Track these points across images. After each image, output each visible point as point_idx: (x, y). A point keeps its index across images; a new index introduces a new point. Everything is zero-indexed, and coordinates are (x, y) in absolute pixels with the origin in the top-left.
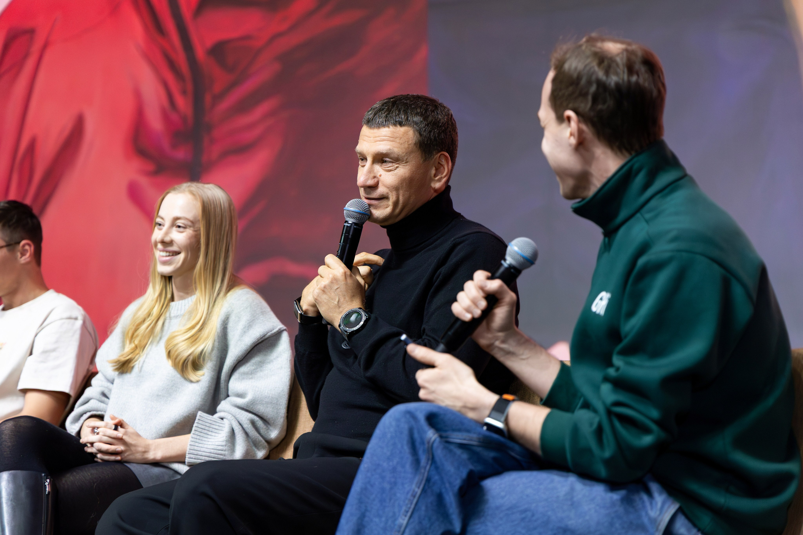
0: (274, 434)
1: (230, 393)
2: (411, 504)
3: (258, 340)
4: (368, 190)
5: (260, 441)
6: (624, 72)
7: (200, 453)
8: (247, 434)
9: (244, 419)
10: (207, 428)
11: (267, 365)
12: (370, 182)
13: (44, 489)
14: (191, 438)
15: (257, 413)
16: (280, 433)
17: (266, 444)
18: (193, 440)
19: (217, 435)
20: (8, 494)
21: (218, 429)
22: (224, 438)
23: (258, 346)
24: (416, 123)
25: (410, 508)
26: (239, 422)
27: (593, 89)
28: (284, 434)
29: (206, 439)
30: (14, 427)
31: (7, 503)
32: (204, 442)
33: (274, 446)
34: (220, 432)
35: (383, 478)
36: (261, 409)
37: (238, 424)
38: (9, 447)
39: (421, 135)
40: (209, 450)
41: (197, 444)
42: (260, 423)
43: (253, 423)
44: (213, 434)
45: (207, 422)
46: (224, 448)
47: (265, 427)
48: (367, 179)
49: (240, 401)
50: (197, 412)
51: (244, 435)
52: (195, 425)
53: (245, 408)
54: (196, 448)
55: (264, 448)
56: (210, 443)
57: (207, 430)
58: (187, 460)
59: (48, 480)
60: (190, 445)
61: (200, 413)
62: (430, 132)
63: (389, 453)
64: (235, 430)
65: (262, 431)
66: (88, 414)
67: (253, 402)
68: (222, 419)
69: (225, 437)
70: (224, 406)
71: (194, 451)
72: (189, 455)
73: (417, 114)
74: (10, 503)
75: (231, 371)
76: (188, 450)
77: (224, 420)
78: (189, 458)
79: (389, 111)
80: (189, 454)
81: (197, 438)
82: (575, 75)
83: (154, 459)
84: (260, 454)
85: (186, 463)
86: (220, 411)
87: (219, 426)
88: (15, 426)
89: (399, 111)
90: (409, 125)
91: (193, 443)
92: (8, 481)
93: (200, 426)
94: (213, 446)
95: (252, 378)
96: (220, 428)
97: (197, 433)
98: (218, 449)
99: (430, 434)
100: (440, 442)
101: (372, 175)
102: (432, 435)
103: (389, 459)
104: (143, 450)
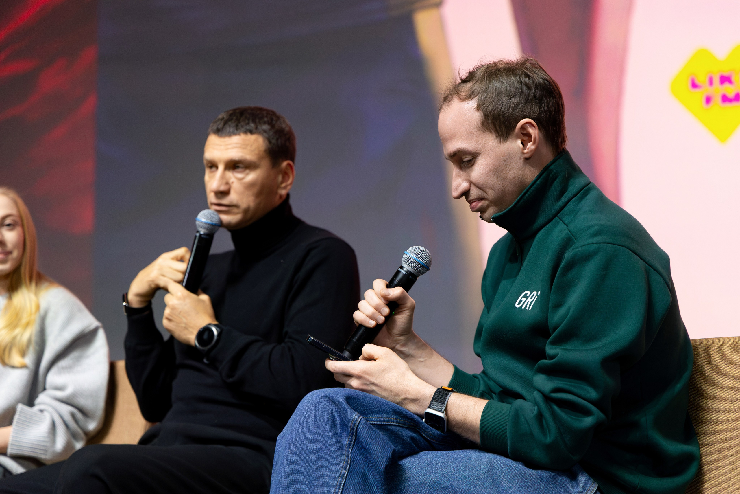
0: (92, 426)
1: (48, 387)
3: (76, 337)
4: (219, 195)
5: (79, 433)
7: (23, 444)
9: (64, 412)
12: (223, 188)
14: (13, 430)
15: (77, 406)
16: (98, 425)
17: (84, 436)
19: (39, 426)
22: (46, 430)
24: (265, 131)
26: (59, 414)
28: (101, 426)
29: (28, 431)
32: (26, 434)
34: (42, 424)
37: (59, 417)
39: (270, 142)
41: (18, 436)
44: (34, 426)
45: (27, 414)
46: (46, 439)
47: (83, 419)
48: (220, 185)
49: (59, 394)
50: (17, 405)
51: (64, 426)
52: (16, 416)
53: (65, 401)
54: (18, 439)
55: (82, 440)
56: (32, 434)
57: (28, 422)
58: (9, 452)
60: (12, 436)
61: (20, 406)
62: (278, 139)
63: (311, 438)
64: (55, 422)
65: (81, 424)
68: (42, 411)
69: (47, 428)
71: (16, 442)
73: (265, 123)
75: (49, 366)
76: (10, 441)
77: (45, 412)
78: (10, 449)
79: (238, 121)
80: (11, 445)
81: (19, 429)
84: (79, 446)
87: (39, 418)
89: (249, 120)
90: (259, 133)
91: (14, 435)
93: (21, 418)
94: (35, 437)
95: (70, 372)
96: (41, 420)
97: (18, 424)
99: (355, 417)
100: (365, 423)
101: (224, 182)
102: (357, 417)
103: (312, 443)
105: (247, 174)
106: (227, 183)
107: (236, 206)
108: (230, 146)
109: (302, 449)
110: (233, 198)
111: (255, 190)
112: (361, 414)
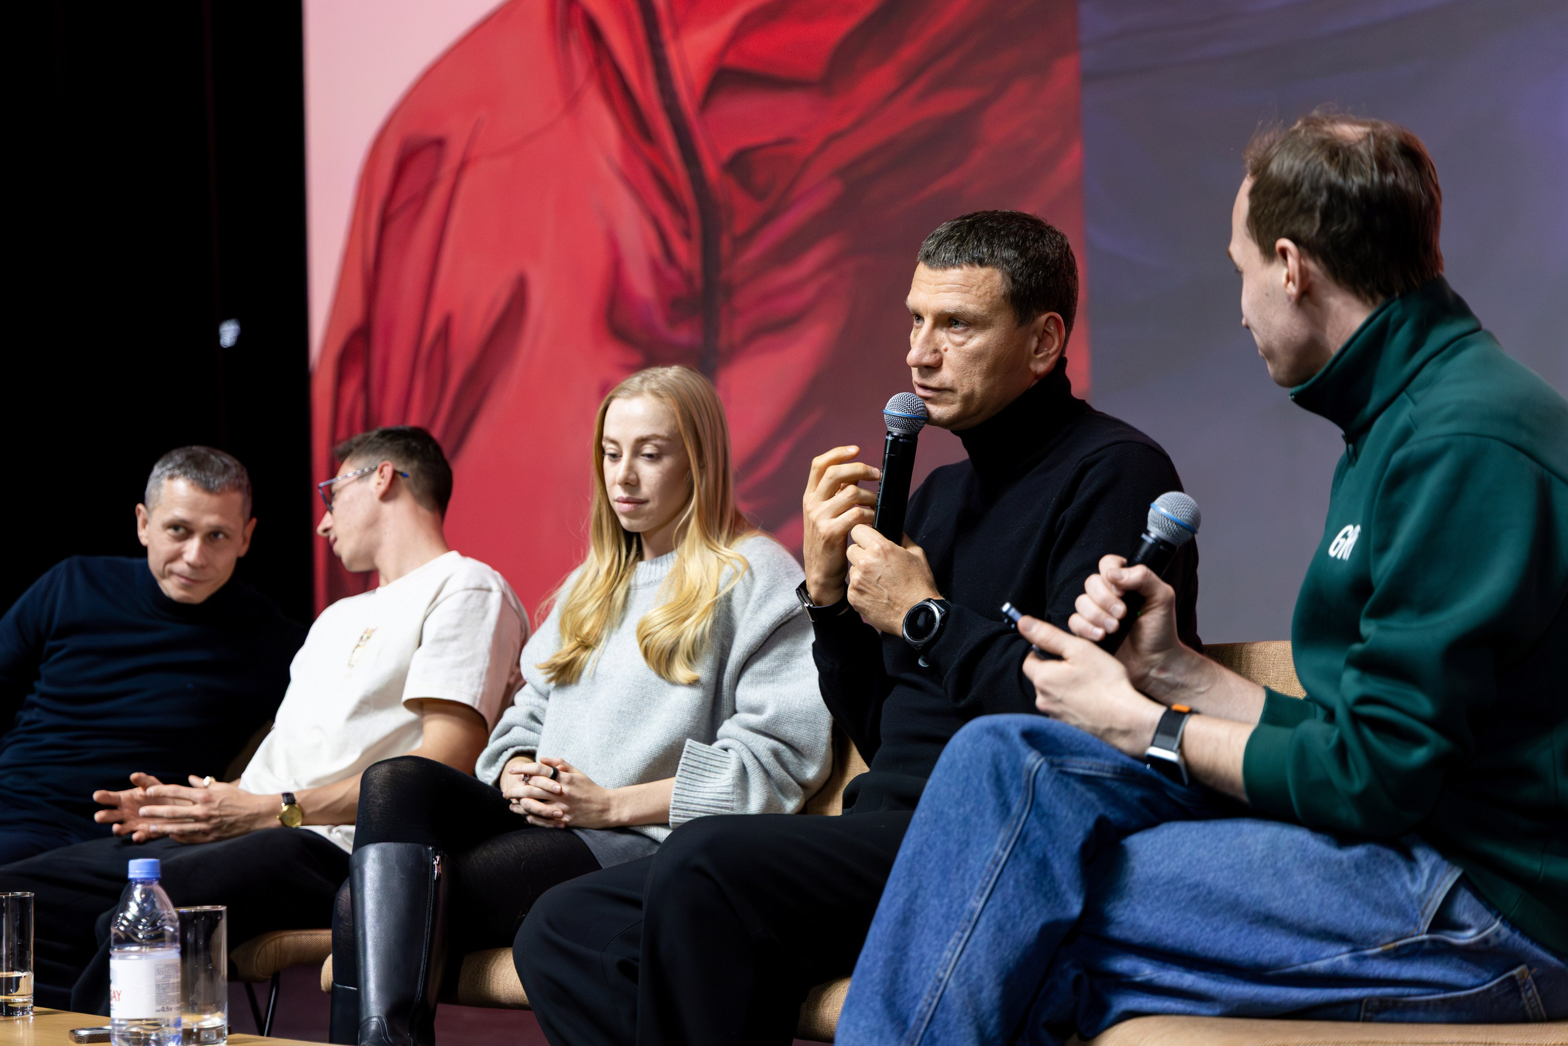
0: (811, 772)
1: (738, 707)
2: (991, 876)
3: (782, 619)
4: (925, 371)
5: (790, 784)
6: (1372, 169)
7: (692, 807)
8: (766, 772)
9: (761, 749)
10: (702, 766)
11: (797, 660)
12: (930, 359)
13: (430, 872)
14: (676, 783)
15: (783, 739)
16: (821, 771)
17: (799, 788)
18: (679, 786)
19: (718, 776)
21: (720, 766)
22: (730, 781)
23: (782, 629)
24: (1007, 261)
25: (988, 883)
26: (753, 753)
27: (1323, 199)
28: (828, 771)
29: (701, 784)
30: (388, 774)
32: (699, 789)
33: (814, 791)
34: (724, 771)
35: (948, 834)
36: (790, 731)
37: (752, 757)
38: (379, 805)
39: (1014, 281)
40: (706, 801)
41: (686, 793)
42: (788, 755)
43: (776, 754)
44: (712, 775)
45: (701, 756)
46: (731, 797)
47: (796, 761)
48: (925, 354)
49: (754, 719)
50: (685, 740)
51: (762, 774)
52: (682, 760)
53: (763, 729)
54: (685, 799)
55: (796, 795)
56: (707, 790)
57: (702, 770)
58: (672, 819)
59: (438, 857)
60: (675, 794)
61: (689, 742)
62: (1030, 276)
63: (958, 794)
64: (746, 766)
65: (791, 768)
66: (511, 751)
67: (776, 720)
68: (726, 750)
69: (732, 779)
70: (728, 728)
71: (682, 804)
72: (675, 811)
73: (1009, 246)
75: (739, 670)
76: (672, 803)
77: (730, 751)
78: (674, 816)
79: (962, 240)
80: (674, 808)
81: (687, 782)
82: (1291, 179)
83: (618, 821)
84: (791, 805)
85: (671, 824)
86: (723, 738)
87: (721, 761)
88: (392, 772)
89: (979, 241)
90: (995, 265)
91: (679, 792)
93: (690, 763)
94: (712, 794)
95: (773, 681)
96: (723, 765)
97: (685, 774)
98: (720, 798)
99: (1033, 759)
100: (1049, 770)
101: (931, 347)
102: (1034, 760)
103: (958, 803)
104: (600, 807)
105: (970, 337)
106: (936, 351)
107: (951, 390)
108: (943, 287)
109: (942, 813)
110: (946, 376)
111: (983, 365)
112: (1044, 753)
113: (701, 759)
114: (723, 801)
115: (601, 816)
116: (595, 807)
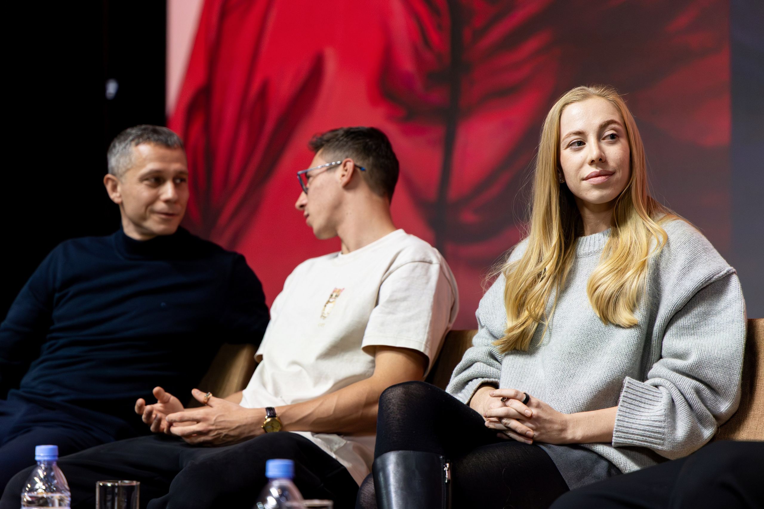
0: (724, 407)
1: (664, 353)
3: (702, 285)
5: (707, 416)
7: (631, 431)
8: (690, 406)
9: (687, 387)
10: (638, 399)
11: (712, 318)
13: (442, 477)
14: (618, 411)
15: (703, 379)
16: (732, 406)
17: (714, 420)
18: (621, 413)
19: (651, 407)
20: (398, 481)
21: (653, 399)
22: (662, 412)
23: (701, 293)
26: (679, 390)
28: (737, 407)
29: (638, 413)
30: (404, 395)
31: (396, 492)
32: (637, 417)
34: (655, 403)
36: (710, 374)
37: (679, 393)
38: (398, 420)
40: (643, 427)
41: (626, 419)
42: (706, 392)
43: (698, 392)
44: (647, 406)
45: (638, 391)
46: (663, 425)
47: (713, 398)
49: (679, 363)
50: (624, 378)
51: (687, 407)
52: (623, 394)
53: (687, 372)
54: (625, 424)
55: (712, 425)
56: (643, 418)
57: (638, 401)
58: (614, 440)
59: (448, 465)
60: (618, 420)
61: (627, 379)
64: (675, 401)
65: (709, 403)
67: (699, 365)
68: (657, 386)
69: (664, 410)
70: (657, 369)
71: (623, 429)
72: (617, 433)
74: (399, 491)
75: (666, 325)
76: (615, 427)
77: (660, 388)
78: (616, 437)
80: (617, 431)
81: (627, 411)
83: (573, 439)
84: (707, 433)
85: (613, 444)
86: (653, 377)
87: (653, 396)
88: (406, 393)
91: (621, 418)
92: (397, 464)
93: (629, 396)
94: (648, 422)
95: (694, 334)
96: (655, 399)
97: (626, 404)
98: (654, 425)
104: (560, 427)
113: (638, 393)
114: (656, 427)
115: (560, 434)
116: (556, 426)
